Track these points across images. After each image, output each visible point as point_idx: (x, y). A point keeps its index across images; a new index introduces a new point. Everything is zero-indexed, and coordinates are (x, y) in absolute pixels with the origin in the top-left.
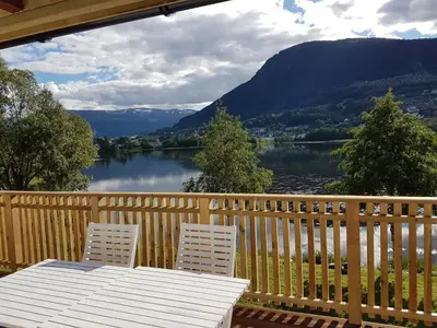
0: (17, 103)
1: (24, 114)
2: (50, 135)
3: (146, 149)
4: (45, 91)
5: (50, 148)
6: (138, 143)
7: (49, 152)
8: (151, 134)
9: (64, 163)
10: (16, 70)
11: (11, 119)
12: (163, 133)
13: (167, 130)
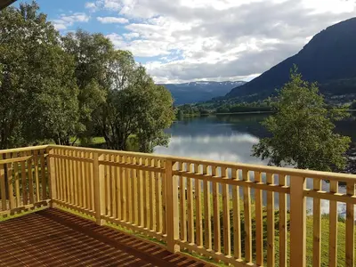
0: (121, 78)
1: (126, 85)
2: (144, 102)
3: (203, 114)
4: (141, 67)
5: (144, 111)
6: (197, 109)
7: (143, 115)
8: (207, 102)
9: (153, 123)
10: (119, 51)
11: (115, 90)
12: (217, 101)
13: (221, 98)
